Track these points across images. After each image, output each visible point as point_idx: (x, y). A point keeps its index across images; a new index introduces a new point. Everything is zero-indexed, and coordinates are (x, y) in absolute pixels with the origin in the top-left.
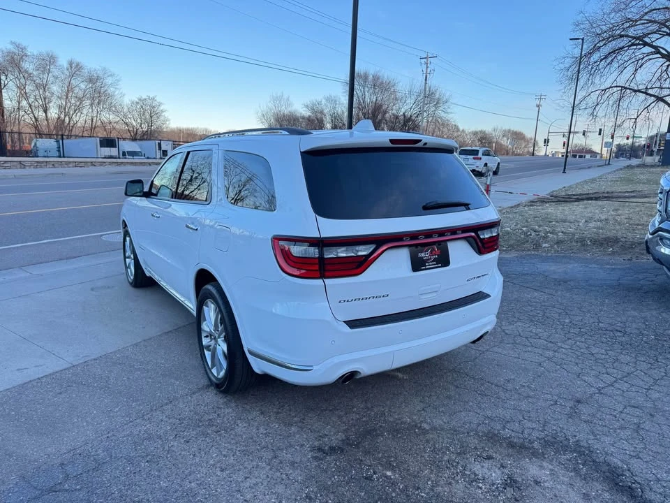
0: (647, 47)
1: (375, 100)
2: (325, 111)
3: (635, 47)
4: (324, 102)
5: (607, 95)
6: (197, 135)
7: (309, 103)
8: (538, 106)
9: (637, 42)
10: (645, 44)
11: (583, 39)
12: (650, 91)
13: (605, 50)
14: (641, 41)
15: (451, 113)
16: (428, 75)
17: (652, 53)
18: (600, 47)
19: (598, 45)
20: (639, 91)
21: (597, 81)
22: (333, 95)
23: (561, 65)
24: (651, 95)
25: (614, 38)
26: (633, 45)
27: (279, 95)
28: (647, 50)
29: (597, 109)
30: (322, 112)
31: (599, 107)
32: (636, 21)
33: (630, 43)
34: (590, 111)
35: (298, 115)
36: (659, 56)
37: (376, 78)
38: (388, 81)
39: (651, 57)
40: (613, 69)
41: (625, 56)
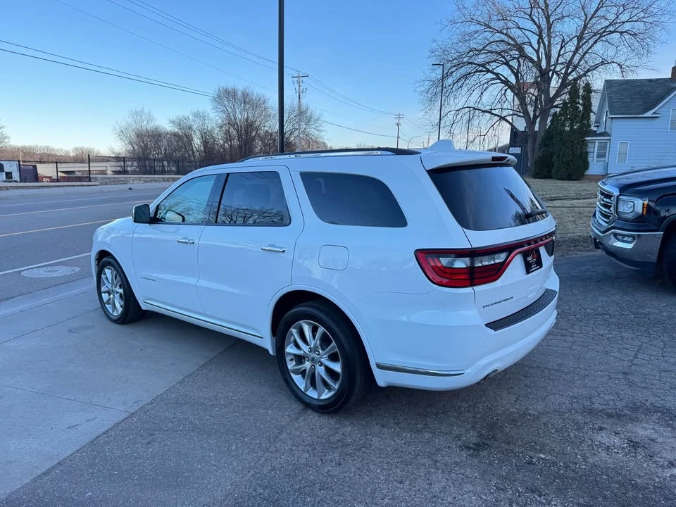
0: (489, 73)
1: (246, 116)
2: (194, 127)
3: (478, 73)
4: (191, 117)
5: (460, 115)
6: (35, 154)
7: (175, 118)
8: (398, 125)
9: (481, 68)
10: (488, 71)
11: (443, 65)
12: (493, 112)
13: (456, 75)
14: (484, 68)
15: (323, 131)
16: (301, 94)
17: (493, 79)
18: (452, 72)
19: (451, 70)
20: (486, 111)
21: (452, 102)
22: (201, 110)
23: (421, 88)
24: (496, 115)
25: (464, 64)
26: (477, 71)
27: (138, 110)
28: (490, 76)
29: (454, 127)
30: (190, 128)
31: (454, 125)
32: (481, 50)
33: (475, 70)
34: (449, 128)
35: (163, 131)
36: (499, 81)
37: (245, 95)
38: (258, 99)
39: (493, 82)
40: (463, 92)
41: (472, 80)
